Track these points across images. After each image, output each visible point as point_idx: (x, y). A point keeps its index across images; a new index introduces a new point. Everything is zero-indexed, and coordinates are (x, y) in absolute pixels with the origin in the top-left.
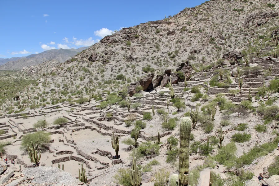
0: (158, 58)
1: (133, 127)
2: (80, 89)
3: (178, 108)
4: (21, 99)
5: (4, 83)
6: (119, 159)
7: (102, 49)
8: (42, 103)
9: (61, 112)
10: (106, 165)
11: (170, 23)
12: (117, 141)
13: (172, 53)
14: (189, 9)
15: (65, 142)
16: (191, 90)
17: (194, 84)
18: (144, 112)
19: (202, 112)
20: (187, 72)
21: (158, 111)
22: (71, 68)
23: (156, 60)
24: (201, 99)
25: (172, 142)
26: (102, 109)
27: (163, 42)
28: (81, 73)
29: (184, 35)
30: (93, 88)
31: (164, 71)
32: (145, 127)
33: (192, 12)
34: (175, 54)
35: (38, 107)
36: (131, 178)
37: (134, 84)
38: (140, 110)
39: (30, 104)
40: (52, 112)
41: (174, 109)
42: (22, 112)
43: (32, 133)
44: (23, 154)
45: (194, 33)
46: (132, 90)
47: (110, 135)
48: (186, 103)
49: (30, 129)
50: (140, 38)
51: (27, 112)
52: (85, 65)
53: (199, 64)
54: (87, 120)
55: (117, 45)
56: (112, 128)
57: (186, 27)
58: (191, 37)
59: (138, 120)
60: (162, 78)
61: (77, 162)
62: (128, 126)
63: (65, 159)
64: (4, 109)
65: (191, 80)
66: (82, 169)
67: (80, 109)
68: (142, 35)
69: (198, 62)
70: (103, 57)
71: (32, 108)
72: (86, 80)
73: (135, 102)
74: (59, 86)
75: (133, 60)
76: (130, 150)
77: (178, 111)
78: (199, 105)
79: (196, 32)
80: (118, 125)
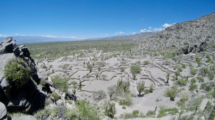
0: (191, 39)
1: (176, 70)
2: (155, 49)
3: (199, 65)
4: (132, 51)
5: (126, 45)
6: (168, 83)
7: (166, 32)
8: (140, 54)
9: (147, 58)
10: (162, 85)
11: (197, 22)
12: (169, 75)
13: (198, 37)
14: (206, 16)
15: (147, 71)
16: (206, 56)
17: (208, 54)
18: (183, 64)
19: (210, 68)
20: (205, 47)
21: (189, 64)
22: (152, 40)
23: (190, 39)
24: (210, 62)
25: (193, 81)
26: (164, 59)
27: (194, 31)
28: (156, 43)
29: (204, 28)
30: (161, 49)
31: (194, 45)
32: (182, 71)
33: (208, 17)
34: (199, 37)
35: (138, 55)
36: (171, 94)
37: (180, 50)
38: (181, 63)
39: (135, 54)
40: (143, 58)
41: (196, 65)
42: (132, 56)
43: (134, 65)
44: (130, 73)
45: (209, 27)
46: (178, 53)
47: (166, 72)
48: (203, 63)
49: (134, 64)
50: (183, 28)
51: (133, 56)
52: (158, 39)
53: (211, 43)
54: (157, 64)
55: (173, 31)
56: (167, 69)
57: (205, 24)
58: (207, 30)
59: (180, 67)
60: (193, 49)
61: (150, 81)
62: (174, 69)
63: (146, 79)
64: (126, 54)
65: (206, 51)
66: (152, 84)
67: (155, 58)
68: (184, 27)
69: (210, 42)
70: (166, 36)
71: (135, 55)
72: (158, 46)
73: (179, 58)
74: (147, 47)
75: (180, 38)
76: (174, 80)
77: (199, 66)
78: (209, 65)
79: (210, 27)
80: (170, 68)
